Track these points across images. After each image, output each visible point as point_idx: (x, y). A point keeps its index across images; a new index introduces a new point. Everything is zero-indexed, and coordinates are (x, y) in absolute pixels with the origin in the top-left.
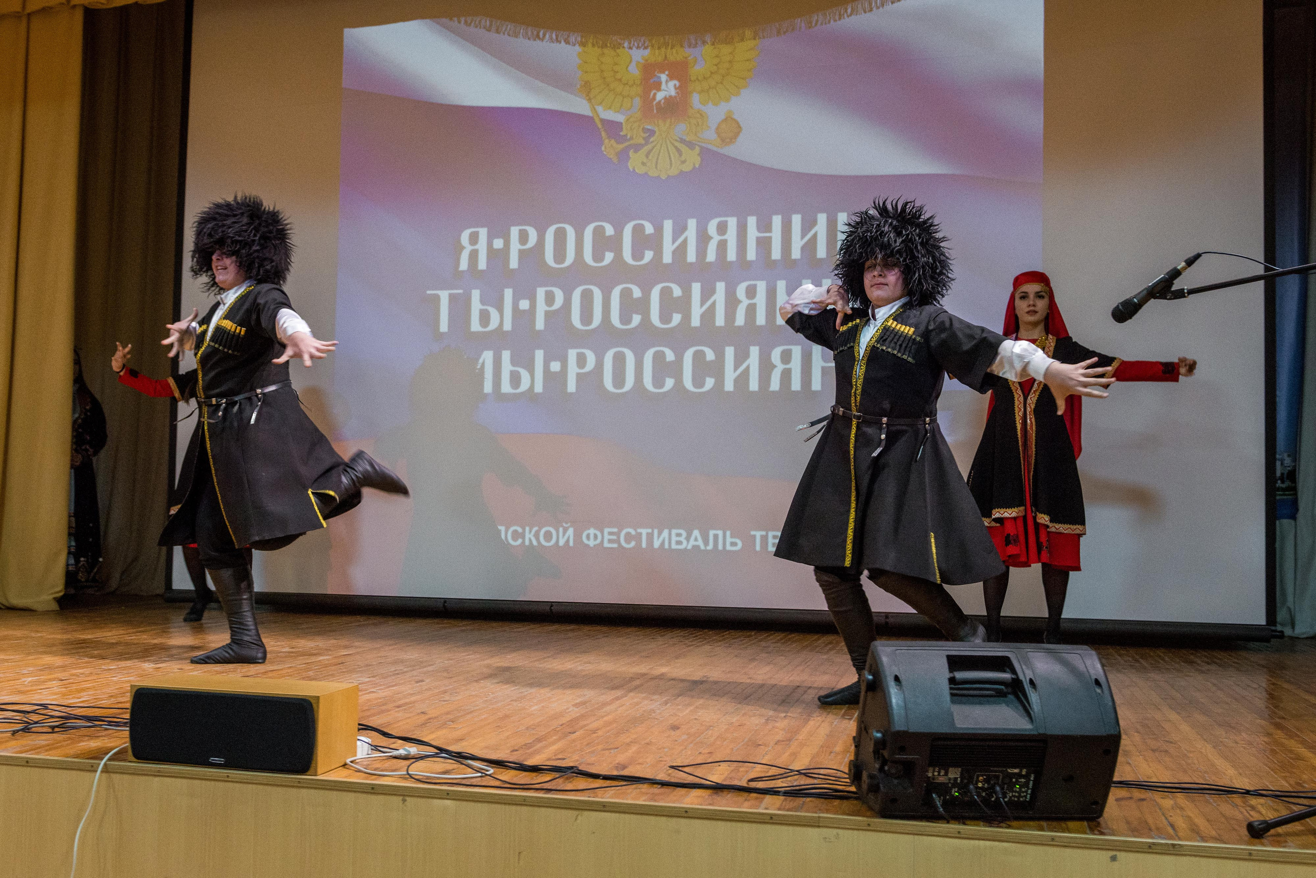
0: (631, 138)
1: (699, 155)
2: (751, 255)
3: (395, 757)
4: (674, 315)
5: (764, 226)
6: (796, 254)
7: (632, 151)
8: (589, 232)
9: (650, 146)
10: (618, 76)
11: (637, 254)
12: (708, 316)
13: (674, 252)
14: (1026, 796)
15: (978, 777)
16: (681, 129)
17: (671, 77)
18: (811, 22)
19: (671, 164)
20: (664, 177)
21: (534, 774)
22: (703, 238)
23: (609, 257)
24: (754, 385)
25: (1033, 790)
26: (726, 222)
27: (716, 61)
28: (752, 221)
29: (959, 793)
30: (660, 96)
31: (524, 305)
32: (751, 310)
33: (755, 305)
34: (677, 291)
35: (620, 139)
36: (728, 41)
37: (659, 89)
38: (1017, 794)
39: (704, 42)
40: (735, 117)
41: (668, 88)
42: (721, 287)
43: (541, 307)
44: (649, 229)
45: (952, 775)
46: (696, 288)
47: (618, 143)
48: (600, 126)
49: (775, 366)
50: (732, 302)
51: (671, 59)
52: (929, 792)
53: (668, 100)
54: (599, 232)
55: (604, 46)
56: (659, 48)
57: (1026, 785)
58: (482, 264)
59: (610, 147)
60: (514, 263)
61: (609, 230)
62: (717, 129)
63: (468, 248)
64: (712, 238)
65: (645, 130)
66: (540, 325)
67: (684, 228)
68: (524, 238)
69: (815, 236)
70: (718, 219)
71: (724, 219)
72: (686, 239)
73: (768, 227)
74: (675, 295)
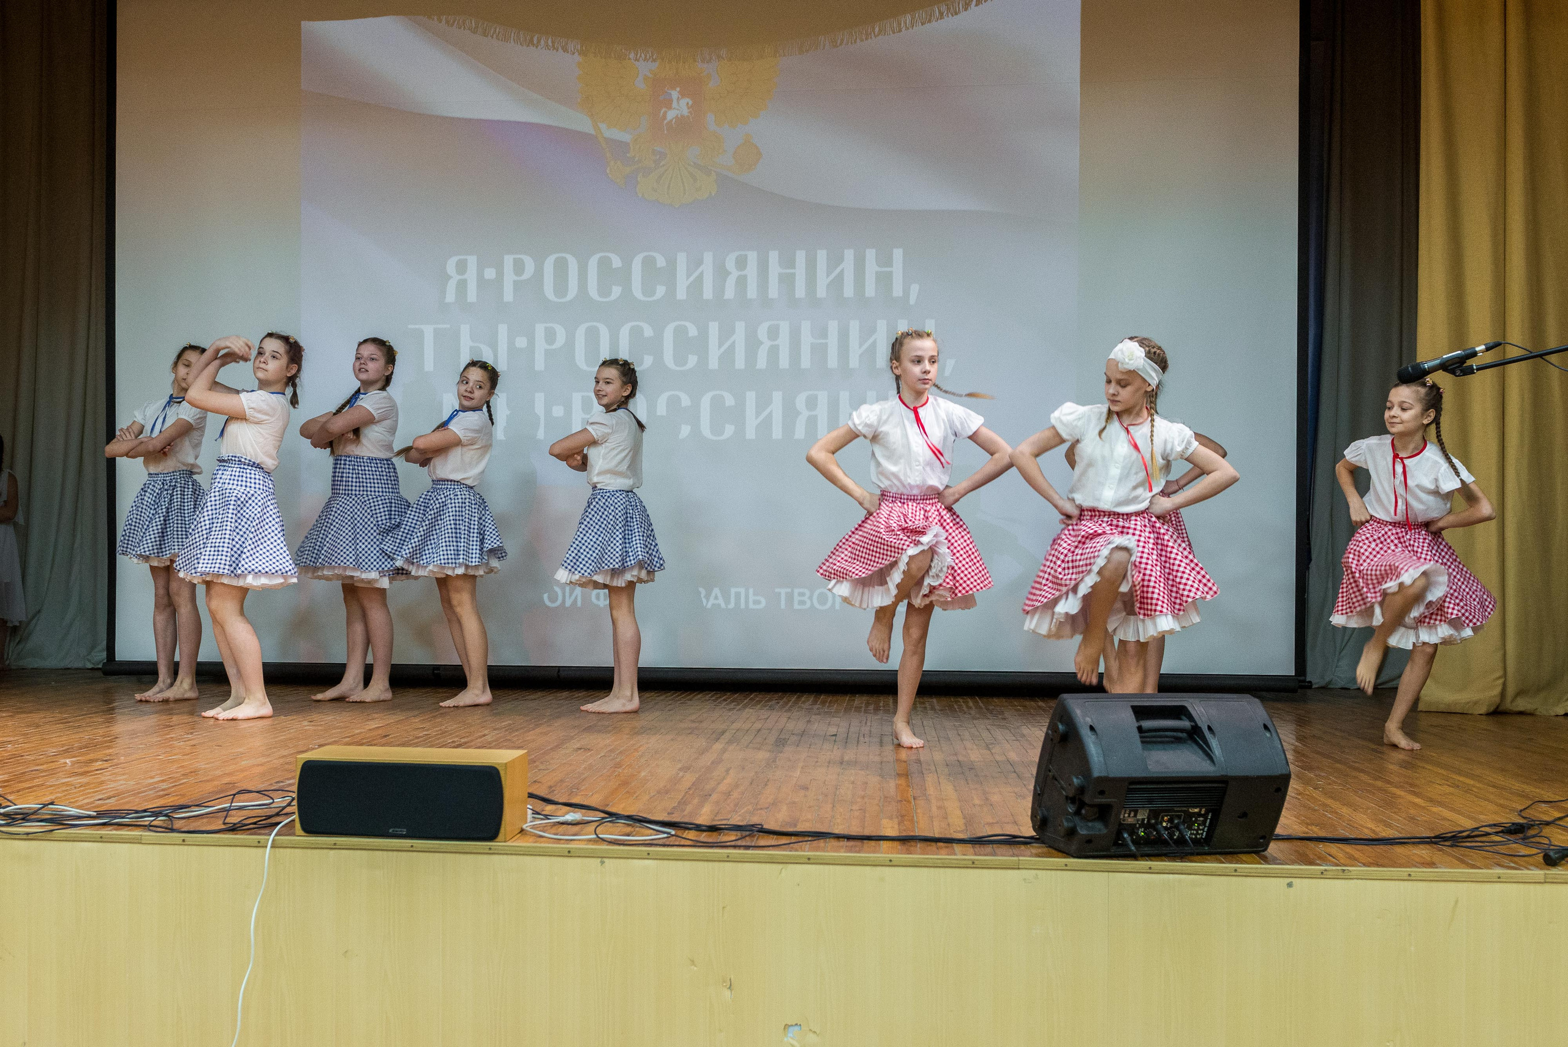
1: (715, 181)
2: (773, 292)
3: (563, 823)
4: (690, 356)
5: (789, 262)
6: (821, 292)
8: (593, 263)
11: (648, 290)
12: (728, 356)
13: (688, 287)
14: (1202, 834)
15: (1163, 818)
16: (694, 152)
19: (685, 193)
20: (677, 204)
21: (715, 834)
22: (721, 273)
23: (616, 291)
24: (777, 433)
25: (1209, 827)
26: (746, 256)
27: (733, 78)
28: (774, 256)
29: (1145, 833)
30: (670, 115)
31: (521, 342)
32: (774, 351)
33: (778, 345)
34: (693, 331)
36: (746, 57)
37: (670, 107)
38: (1195, 832)
39: (719, 58)
40: (754, 141)
42: (740, 327)
43: (541, 346)
44: (661, 262)
45: (1139, 817)
46: (714, 328)
47: (625, 165)
48: (604, 146)
49: (798, 413)
50: (753, 344)
51: (683, 74)
52: (1119, 835)
53: (680, 120)
54: (604, 263)
56: (669, 62)
57: (1204, 823)
58: (472, 296)
59: (616, 169)
60: (508, 295)
61: (616, 262)
62: (735, 153)
63: (456, 278)
64: (730, 273)
65: (654, 153)
66: (540, 364)
67: (700, 262)
68: (519, 267)
69: (841, 275)
70: (737, 254)
71: (743, 253)
72: (702, 273)
73: (791, 263)
74: (690, 335)
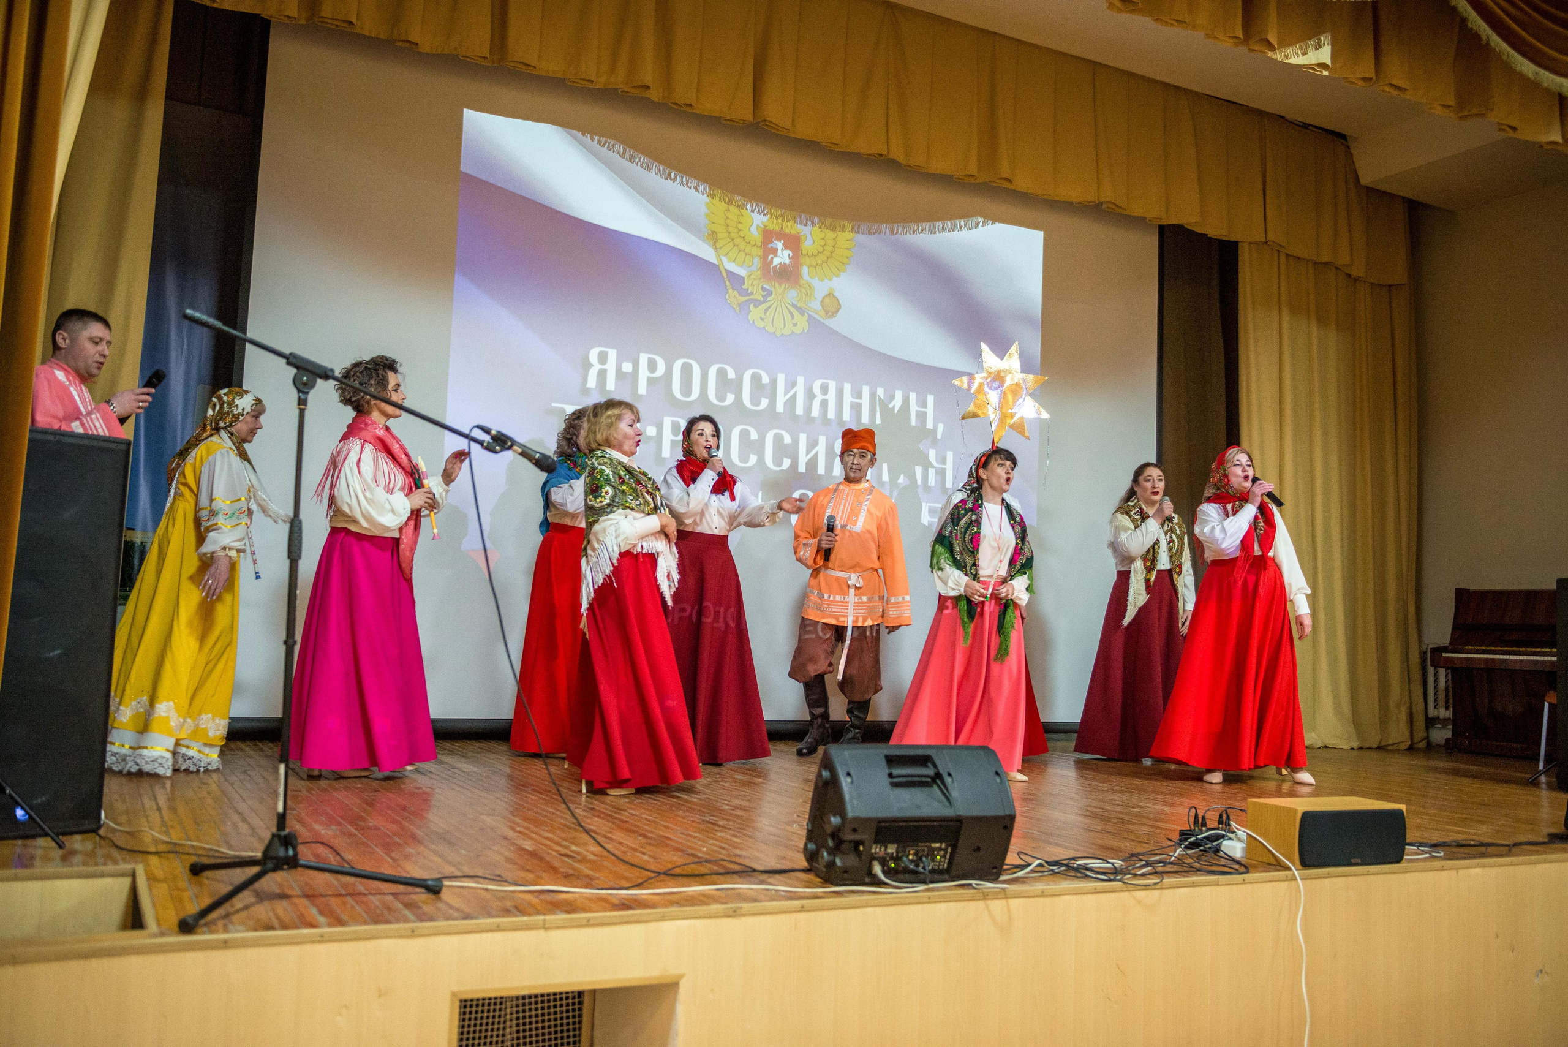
0: (752, 293)
1: (808, 321)
2: (846, 416)
4: (785, 459)
5: (857, 393)
6: (880, 420)
7: (752, 305)
8: (713, 372)
9: (767, 304)
10: (742, 234)
11: (756, 402)
12: (813, 464)
13: (785, 403)
16: (792, 294)
17: (786, 247)
18: (893, 230)
19: (785, 324)
20: (778, 334)
22: (809, 395)
23: (730, 398)
26: (828, 384)
27: (823, 243)
28: (847, 387)
30: (776, 261)
34: (788, 439)
35: (744, 293)
36: (833, 228)
37: (776, 255)
39: (813, 223)
40: (836, 294)
41: (783, 257)
42: (822, 441)
43: (667, 436)
44: (765, 379)
46: (803, 438)
47: (740, 294)
48: (725, 275)
51: (787, 230)
53: (783, 266)
54: (721, 374)
55: (730, 203)
56: (777, 218)
58: (611, 385)
59: (733, 297)
60: (642, 389)
61: (731, 374)
62: (822, 301)
63: (598, 367)
64: (815, 396)
65: (763, 289)
67: (794, 383)
68: (652, 366)
70: (821, 381)
71: (825, 381)
72: (796, 393)
73: (859, 395)
74: (785, 442)
